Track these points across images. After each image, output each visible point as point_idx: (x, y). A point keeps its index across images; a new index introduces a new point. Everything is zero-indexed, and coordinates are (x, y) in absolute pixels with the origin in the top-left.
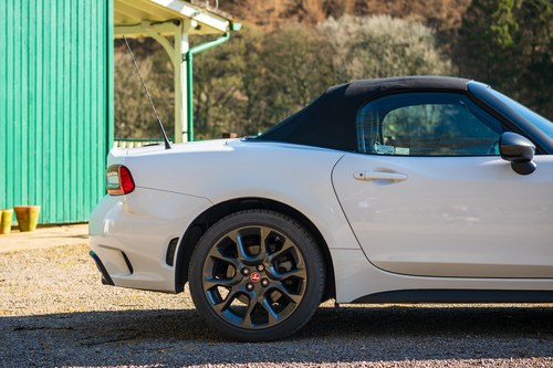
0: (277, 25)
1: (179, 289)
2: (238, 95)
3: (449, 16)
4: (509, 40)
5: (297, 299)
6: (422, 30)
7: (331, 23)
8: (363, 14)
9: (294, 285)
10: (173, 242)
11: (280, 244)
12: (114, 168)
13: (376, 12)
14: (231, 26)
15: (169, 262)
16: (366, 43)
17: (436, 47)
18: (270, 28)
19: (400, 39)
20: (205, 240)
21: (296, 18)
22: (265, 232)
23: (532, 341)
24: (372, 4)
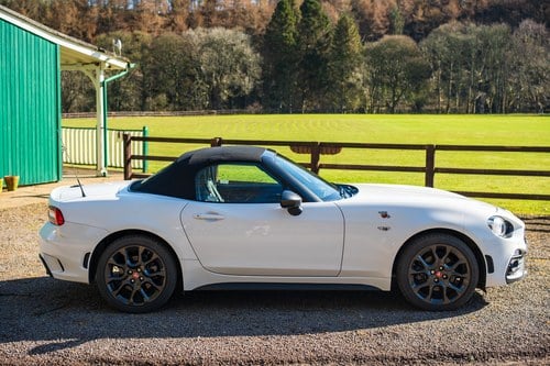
3: (259, 27)
4: (293, 41)
5: (160, 288)
6: (243, 36)
7: (191, 32)
8: (209, 26)
9: (158, 280)
10: (87, 255)
11: (151, 255)
13: (217, 26)
14: (129, 65)
15: (85, 266)
16: (210, 44)
17: (251, 45)
18: (155, 34)
19: (230, 41)
21: (170, 28)
22: (141, 249)
24: (214, 20)
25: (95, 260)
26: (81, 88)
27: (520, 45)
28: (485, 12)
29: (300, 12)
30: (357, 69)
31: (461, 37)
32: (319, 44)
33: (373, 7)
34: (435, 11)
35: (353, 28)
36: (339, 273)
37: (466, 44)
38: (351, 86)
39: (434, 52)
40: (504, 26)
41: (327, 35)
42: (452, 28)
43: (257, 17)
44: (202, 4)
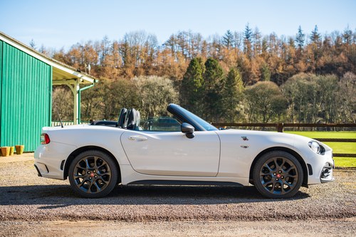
0: (116, 79)
1: (65, 178)
2: (102, 104)
3: (179, 76)
4: (200, 85)
5: (107, 183)
6: (168, 81)
7: (136, 78)
8: (147, 75)
9: (106, 178)
10: (63, 161)
11: (101, 163)
12: (43, 135)
13: (152, 74)
14: (95, 81)
15: (62, 169)
16: (148, 86)
17: (174, 87)
18: (114, 80)
19: (161, 84)
20: (74, 161)
21: (123, 76)
22: (96, 158)
23: (193, 200)
24: (151, 71)
25: (68, 166)
26: (66, 113)
27: (344, 88)
28: (322, 68)
29: (205, 66)
30: (241, 102)
31: (306, 83)
32: (217, 86)
33: (251, 64)
34: (290, 67)
35: (238, 76)
36: (217, 175)
37: (310, 87)
38: (237, 113)
39: (290, 92)
40: (334, 76)
41: (221, 81)
42: (301, 77)
43: (178, 70)
44: (144, 62)
